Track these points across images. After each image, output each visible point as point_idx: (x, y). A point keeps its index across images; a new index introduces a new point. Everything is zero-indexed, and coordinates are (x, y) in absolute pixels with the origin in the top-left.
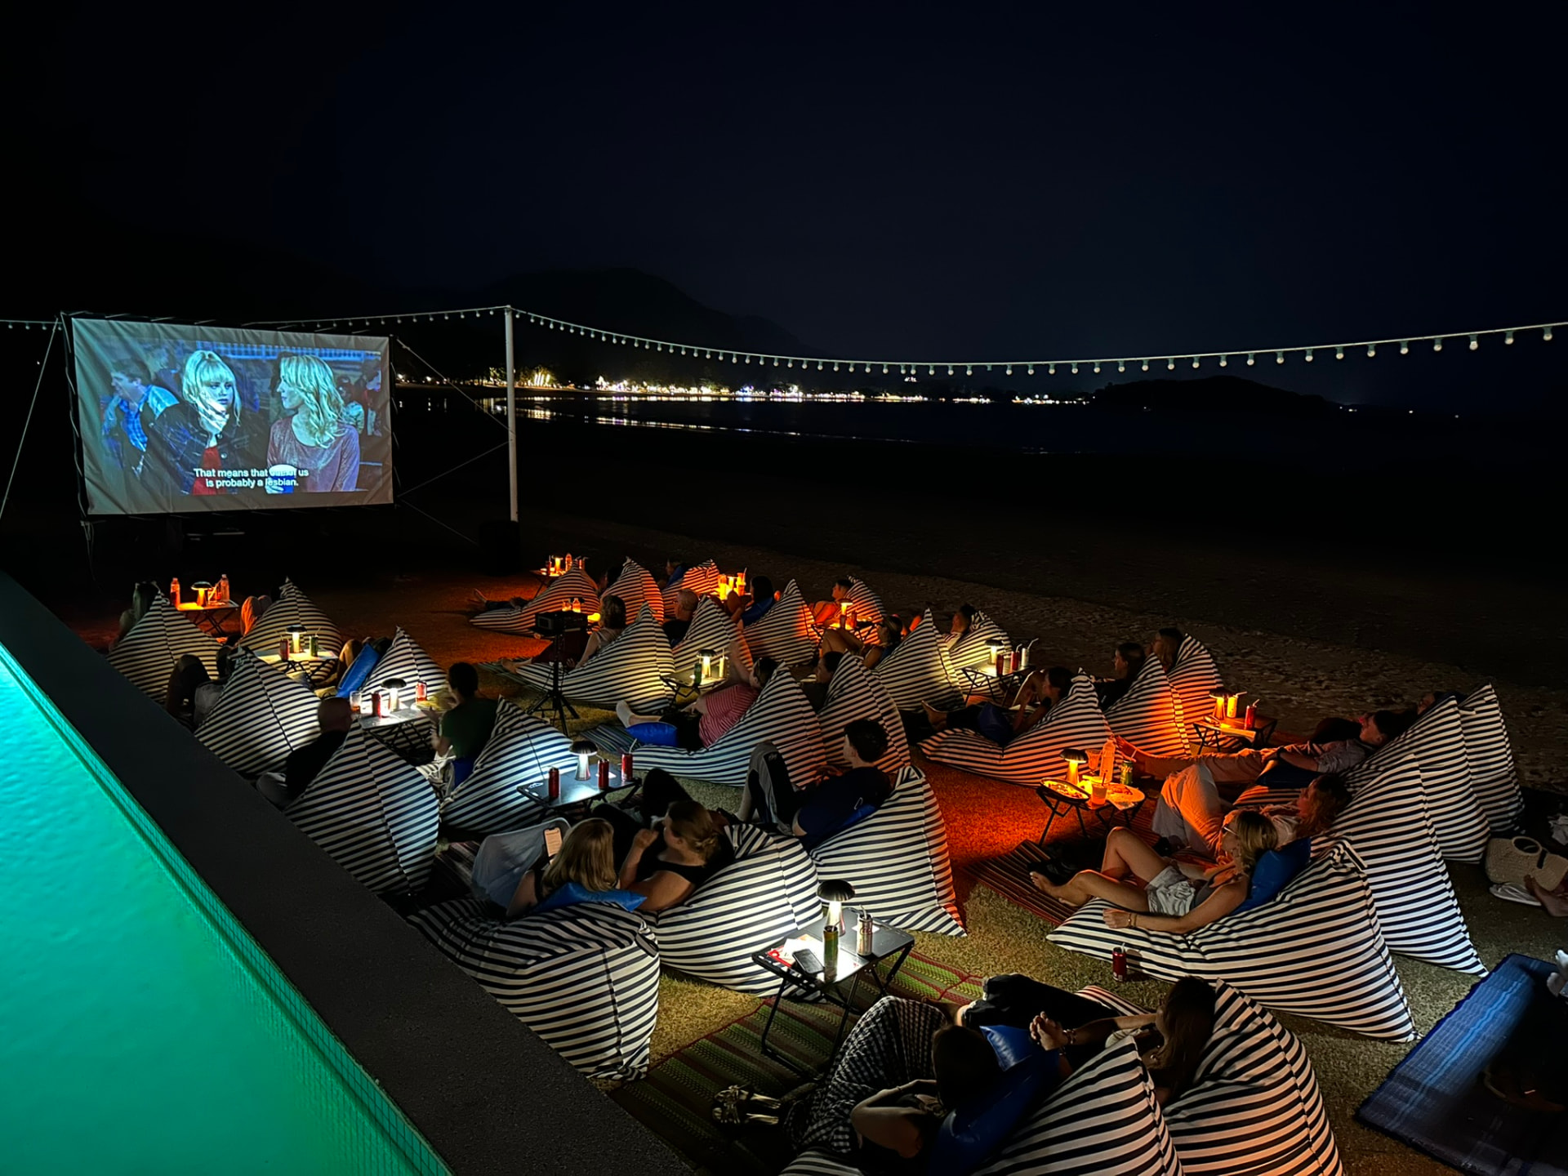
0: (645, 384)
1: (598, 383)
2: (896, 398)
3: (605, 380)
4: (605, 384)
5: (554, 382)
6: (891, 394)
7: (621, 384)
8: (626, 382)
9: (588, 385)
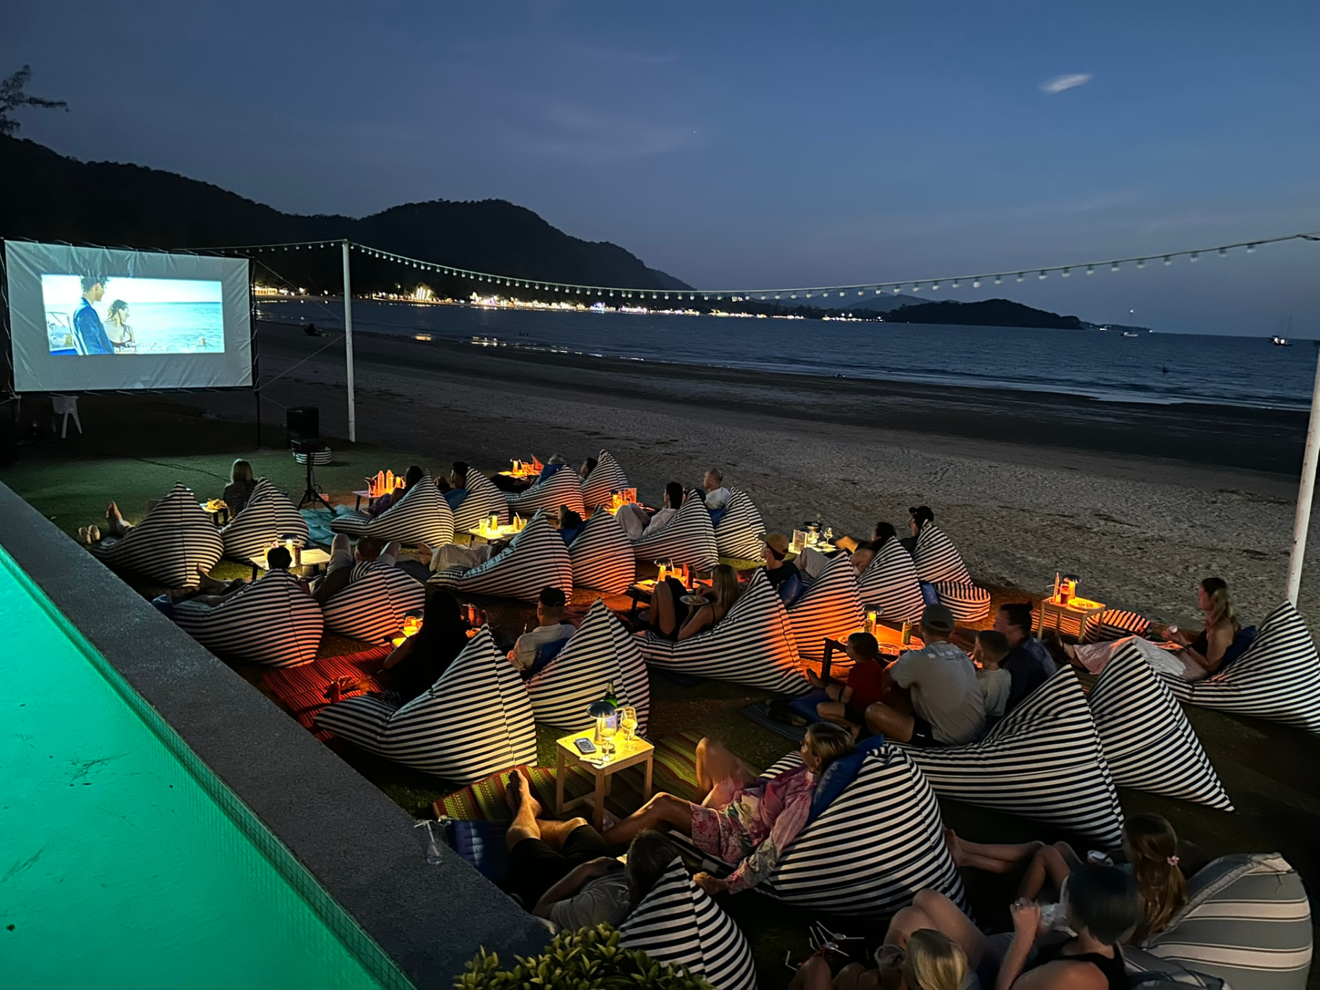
0: (512, 299)
1: (471, 297)
2: (725, 314)
3: (478, 295)
4: (478, 299)
5: (434, 296)
6: (721, 311)
7: (492, 299)
8: (496, 298)
9: (463, 299)
